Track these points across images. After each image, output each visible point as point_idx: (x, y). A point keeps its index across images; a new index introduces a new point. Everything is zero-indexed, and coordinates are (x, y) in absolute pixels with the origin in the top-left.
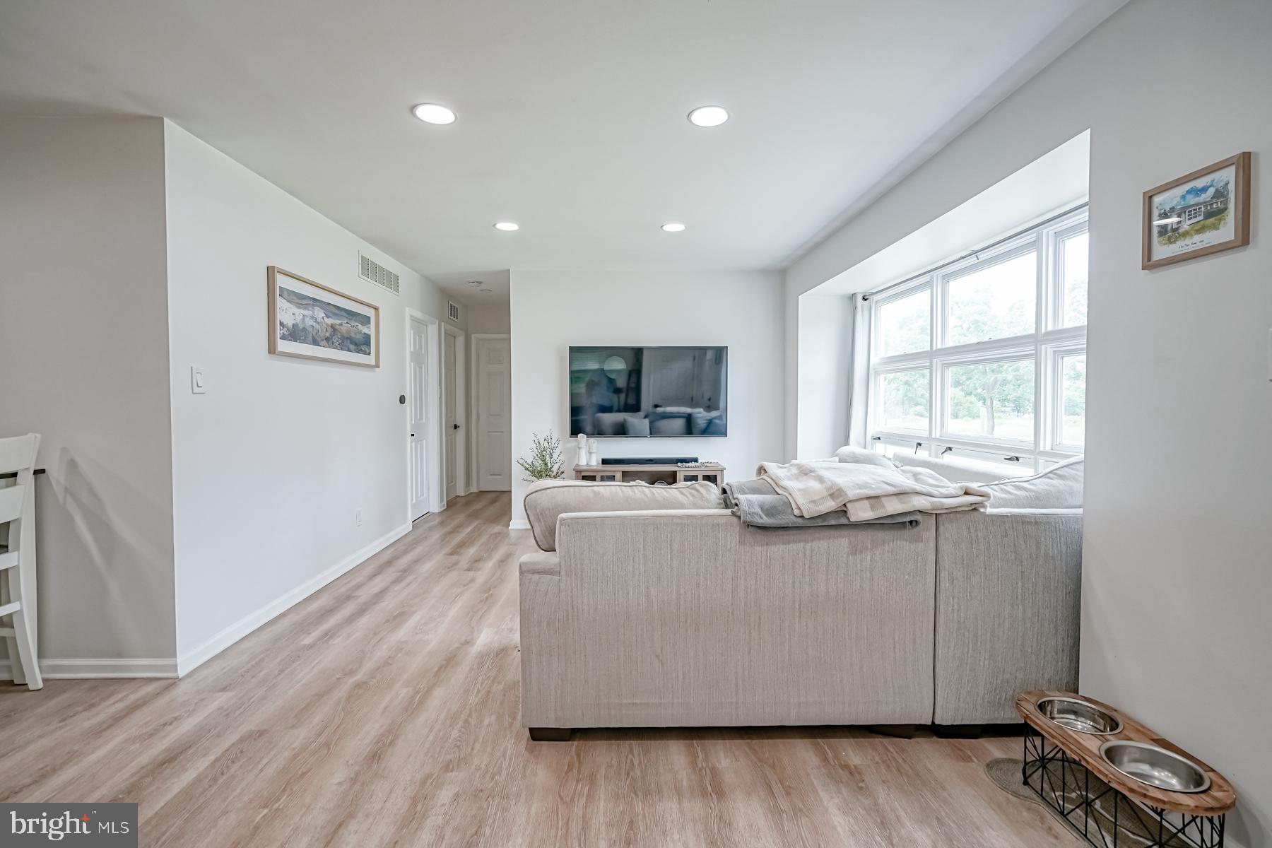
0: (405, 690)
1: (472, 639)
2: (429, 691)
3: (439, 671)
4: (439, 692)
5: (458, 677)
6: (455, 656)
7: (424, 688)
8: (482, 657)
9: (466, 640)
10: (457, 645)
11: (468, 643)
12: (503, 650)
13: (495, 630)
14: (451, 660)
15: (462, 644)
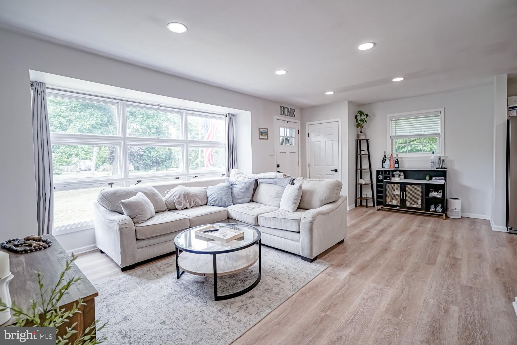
0: (381, 262)
1: (350, 276)
2: (371, 260)
3: (367, 266)
4: (368, 258)
5: (360, 261)
6: (360, 270)
7: (373, 261)
8: (348, 266)
9: (353, 276)
10: (358, 275)
11: (353, 274)
12: (338, 266)
13: (337, 277)
14: (363, 268)
15: (355, 274)
